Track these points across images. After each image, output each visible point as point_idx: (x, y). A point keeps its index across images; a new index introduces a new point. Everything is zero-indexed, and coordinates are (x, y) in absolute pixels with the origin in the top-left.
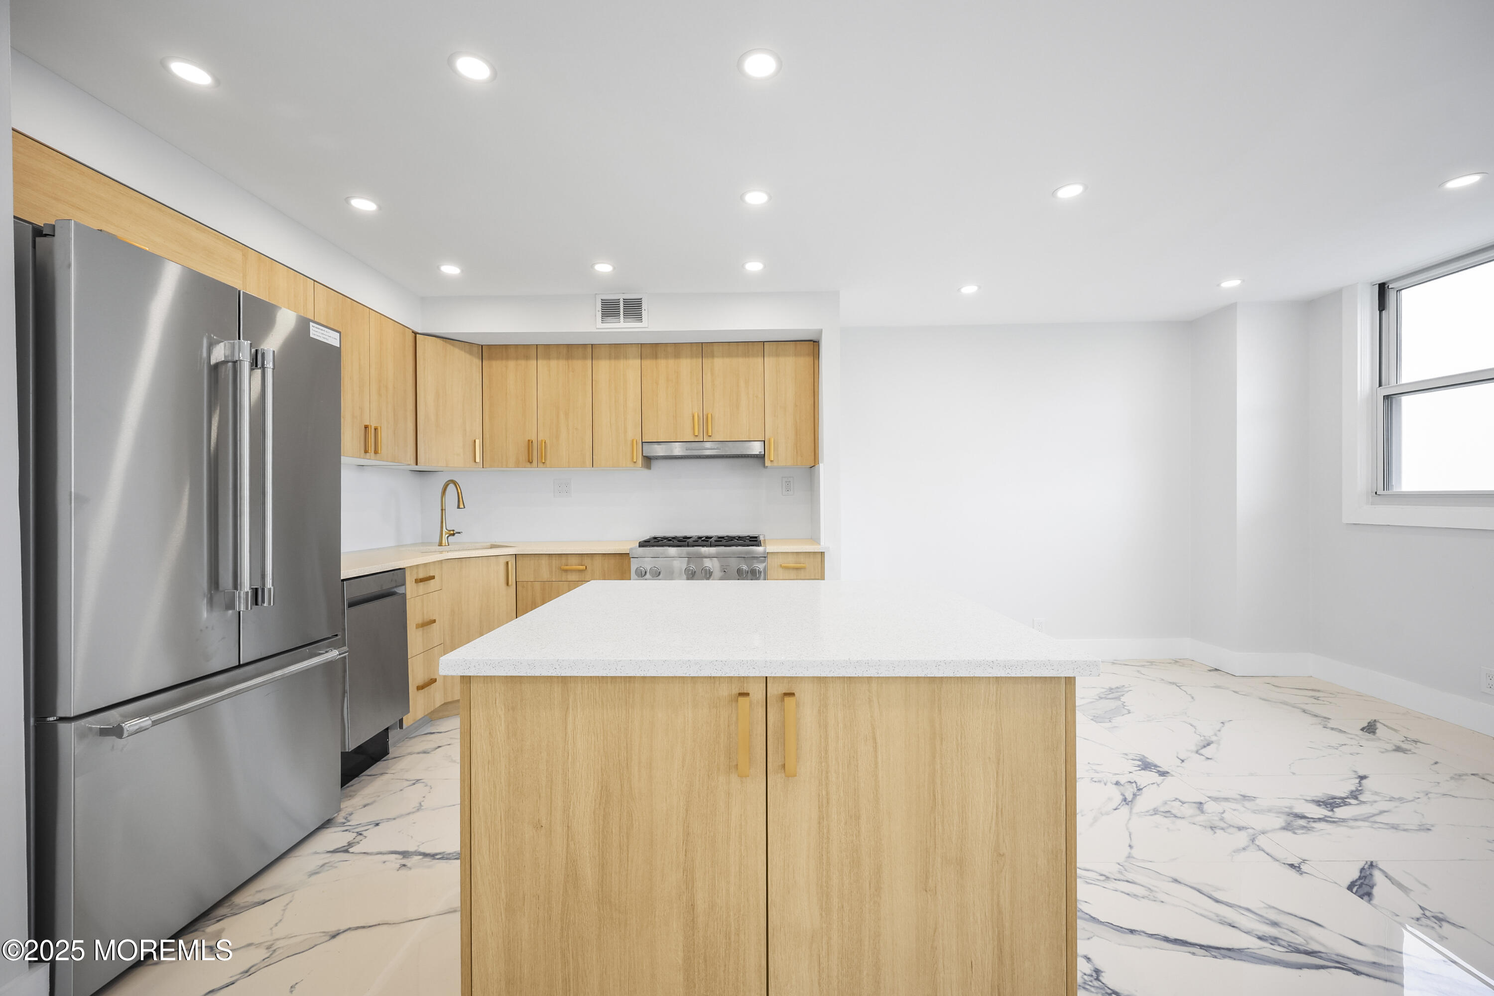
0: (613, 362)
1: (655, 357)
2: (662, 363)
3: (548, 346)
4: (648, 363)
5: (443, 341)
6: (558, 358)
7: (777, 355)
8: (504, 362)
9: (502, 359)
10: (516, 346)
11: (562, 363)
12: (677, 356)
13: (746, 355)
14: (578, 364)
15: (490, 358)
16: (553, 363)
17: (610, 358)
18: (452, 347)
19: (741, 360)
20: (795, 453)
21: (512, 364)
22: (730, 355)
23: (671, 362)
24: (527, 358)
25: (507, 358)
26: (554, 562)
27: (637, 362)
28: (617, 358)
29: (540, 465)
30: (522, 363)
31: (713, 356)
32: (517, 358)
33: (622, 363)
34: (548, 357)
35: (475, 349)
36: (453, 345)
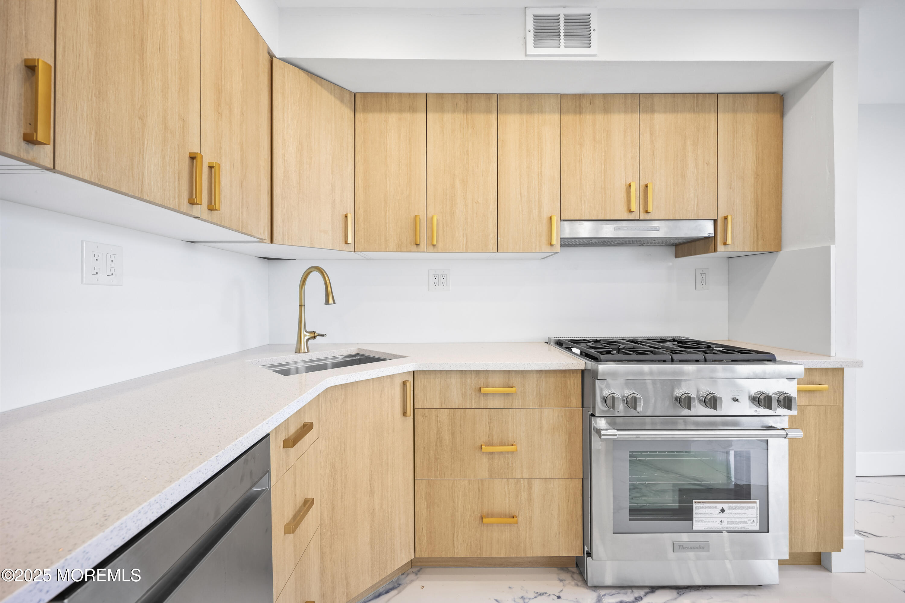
0: (524, 117)
1: (580, 111)
2: (588, 118)
3: (440, 96)
4: (569, 118)
5: (308, 75)
6: (454, 111)
7: (734, 110)
8: (383, 115)
9: (381, 111)
10: (400, 95)
11: (459, 117)
12: (607, 110)
13: (694, 110)
14: (479, 119)
15: (365, 110)
16: (448, 117)
17: (521, 112)
18: (319, 87)
19: (688, 116)
20: (755, 235)
21: (393, 117)
22: (674, 110)
23: (599, 117)
24: (413, 110)
25: (388, 110)
26: (468, 381)
27: (556, 117)
28: (530, 111)
29: (430, 248)
30: (408, 116)
31: (653, 111)
32: (400, 110)
33: (536, 118)
34: (441, 110)
35: (347, 97)
36: (321, 85)
